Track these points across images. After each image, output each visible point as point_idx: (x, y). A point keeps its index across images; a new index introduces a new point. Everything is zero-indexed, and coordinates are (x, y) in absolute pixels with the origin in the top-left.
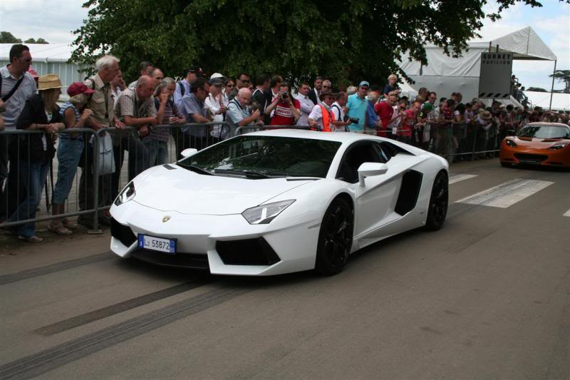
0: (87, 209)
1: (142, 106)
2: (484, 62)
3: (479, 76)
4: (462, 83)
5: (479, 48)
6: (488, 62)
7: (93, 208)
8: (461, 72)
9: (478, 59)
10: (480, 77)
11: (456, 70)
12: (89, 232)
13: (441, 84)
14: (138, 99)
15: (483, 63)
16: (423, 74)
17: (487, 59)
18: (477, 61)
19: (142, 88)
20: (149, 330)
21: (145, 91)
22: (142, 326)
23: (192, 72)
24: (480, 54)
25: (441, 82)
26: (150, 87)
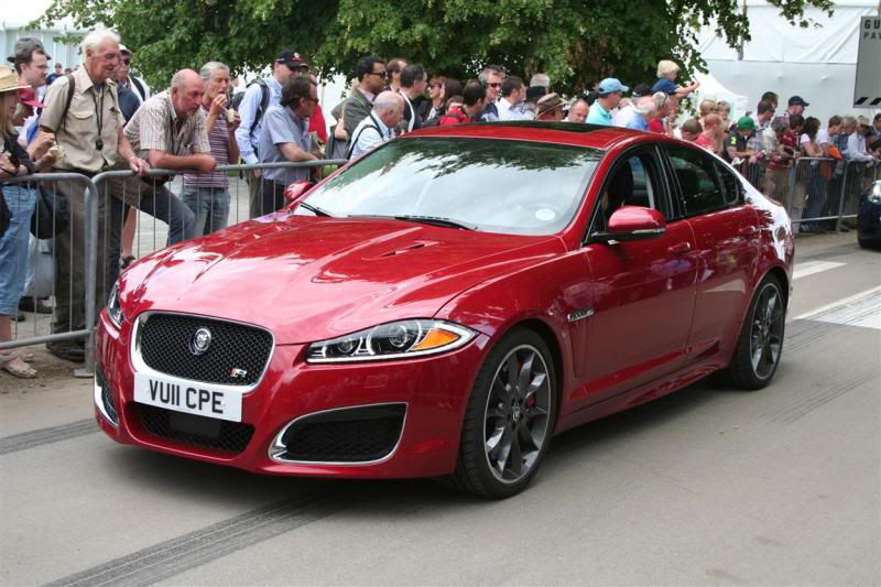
0: (73, 330)
1: (183, 130)
2: (866, 35)
3: (856, 62)
4: (824, 77)
5: (857, 7)
6: (873, 36)
7: (84, 327)
8: (820, 55)
9: (854, 31)
10: (858, 64)
11: (811, 50)
12: (78, 373)
13: (780, 78)
14: (175, 116)
15: (864, 36)
16: (745, 58)
17: (872, 30)
18: (852, 35)
19: (179, 94)
20: (182, 570)
21: (185, 99)
22: (171, 561)
23: (281, 63)
24: (858, 21)
25: (780, 74)
26: (192, 90)
